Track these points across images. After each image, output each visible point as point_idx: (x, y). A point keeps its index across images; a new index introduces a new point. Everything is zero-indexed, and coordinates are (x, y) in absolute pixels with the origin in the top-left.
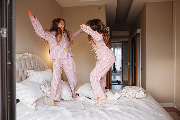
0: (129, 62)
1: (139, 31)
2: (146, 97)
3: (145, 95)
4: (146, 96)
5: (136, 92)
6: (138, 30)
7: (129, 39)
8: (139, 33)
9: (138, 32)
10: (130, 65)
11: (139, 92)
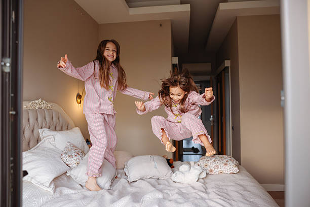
0: (212, 116)
1: (227, 63)
2: (239, 172)
3: (236, 169)
4: (238, 170)
5: (222, 165)
6: (226, 61)
7: (211, 78)
8: (228, 67)
9: (226, 66)
10: (213, 121)
11: (226, 164)
